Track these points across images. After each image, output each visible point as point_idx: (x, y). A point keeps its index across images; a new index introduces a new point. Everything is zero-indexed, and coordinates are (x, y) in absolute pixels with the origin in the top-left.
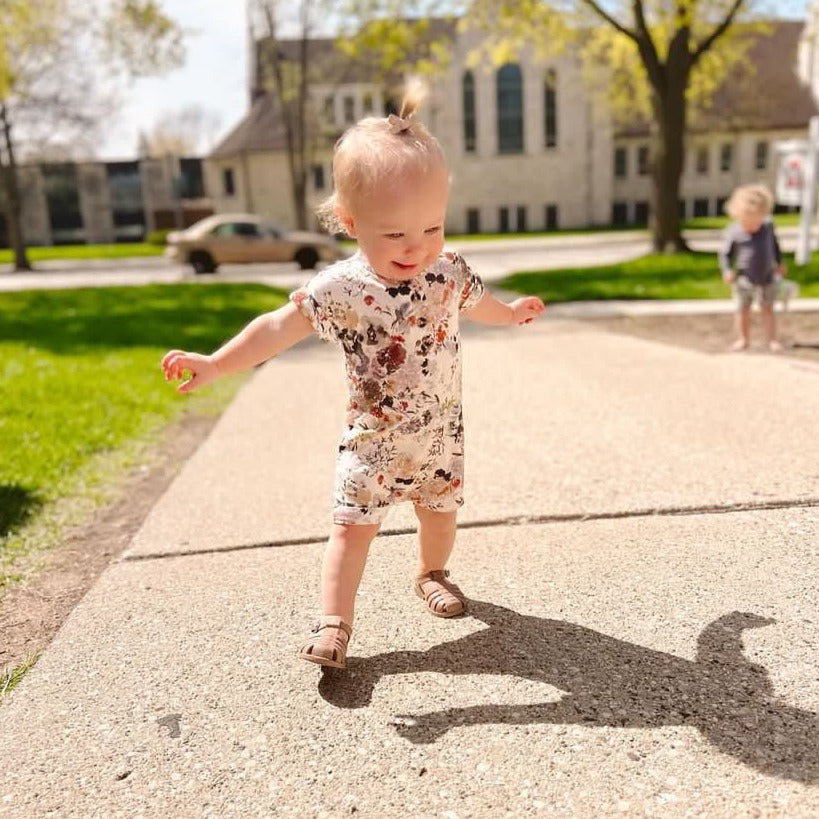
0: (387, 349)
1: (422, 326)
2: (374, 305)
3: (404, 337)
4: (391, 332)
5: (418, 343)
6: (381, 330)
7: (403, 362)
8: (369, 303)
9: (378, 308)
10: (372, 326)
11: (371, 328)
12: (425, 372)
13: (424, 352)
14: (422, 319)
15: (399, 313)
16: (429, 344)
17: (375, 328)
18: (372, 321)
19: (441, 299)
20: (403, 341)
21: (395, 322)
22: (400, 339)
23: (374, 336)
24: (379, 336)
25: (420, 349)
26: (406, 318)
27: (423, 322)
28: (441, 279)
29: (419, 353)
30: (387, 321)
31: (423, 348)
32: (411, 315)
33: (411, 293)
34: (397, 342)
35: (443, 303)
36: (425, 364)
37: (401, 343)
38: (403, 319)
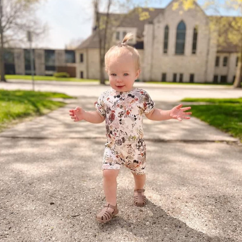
0: (111, 115)
1: (121, 108)
2: (109, 100)
3: (115, 111)
4: (112, 109)
5: (119, 113)
6: (109, 108)
7: (114, 119)
11: (107, 108)
12: (121, 123)
13: (120, 116)
14: (121, 106)
15: (115, 103)
18: (108, 106)
19: (130, 102)
21: (113, 106)
22: (114, 111)
24: (109, 111)
25: (119, 115)
26: (117, 105)
27: (121, 107)
28: (133, 97)
29: (119, 117)
30: (111, 105)
31: (121, 115)
32: (118, 104)
33: (120, 97)
34: (113, 113)
35: (130, 103)
36: (120, 120)
37: (114, 113)
38: (116, 105)
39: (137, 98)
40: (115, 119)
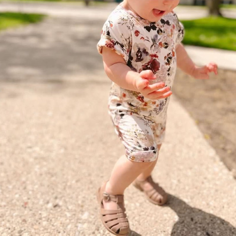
0: (149, 62)
2: (140, 36)
3: (158, 54)
4: (151, 52)
5: (165, 57)
6: (145, 51)
7: (158, 69)
8: (137, 35)
9: (142, 38)
10: (139, 49)
11: (139, 51)
12: (169, 74)
13: (168, 63)
14: (166, 44)
15: (154, 40)
16: (170, 58)
17: (141, 50)
18: (139, 46)
19: (170, 34)
20: (157, 57)
21: (152, 46)
22: (155, 56)
23: (141, 56)
24: (144, 55)
26: (158, 43)
27: (166, 45)
28: (168, 23)
29: (166, 64)
30: (148, 45)
31: (168, 60)
32: (160, 42)
34: (154, 58)
35: (171, 36)
37: (156, 58)
38: (156, 44)
39: (172, 24)
40: (160, 69)
